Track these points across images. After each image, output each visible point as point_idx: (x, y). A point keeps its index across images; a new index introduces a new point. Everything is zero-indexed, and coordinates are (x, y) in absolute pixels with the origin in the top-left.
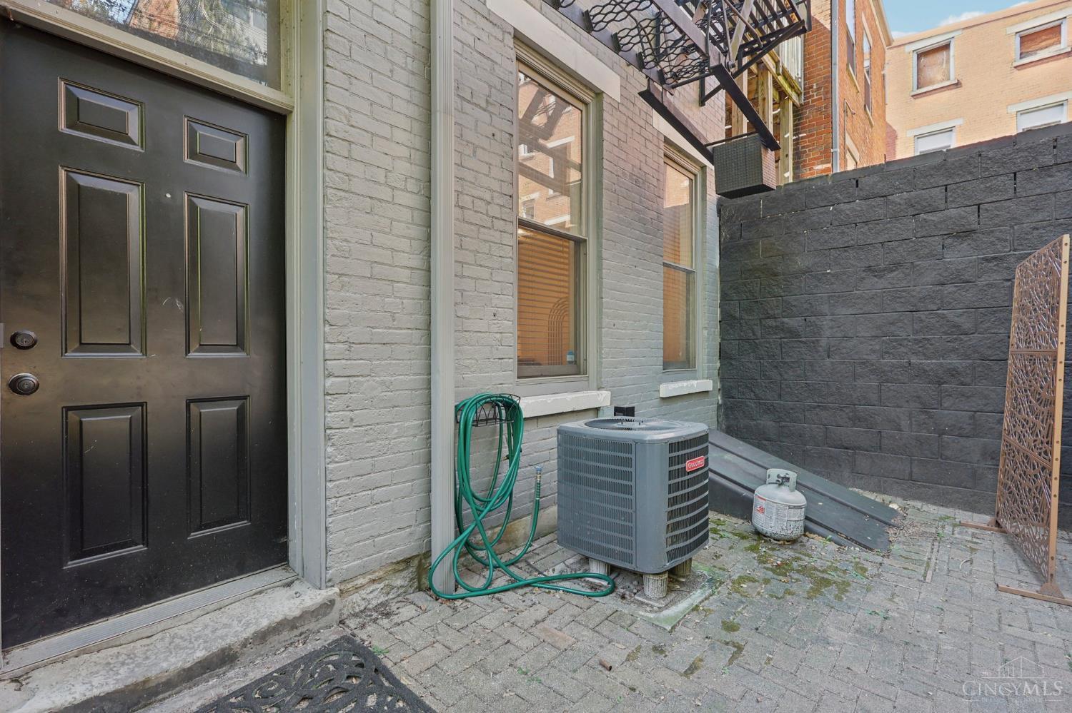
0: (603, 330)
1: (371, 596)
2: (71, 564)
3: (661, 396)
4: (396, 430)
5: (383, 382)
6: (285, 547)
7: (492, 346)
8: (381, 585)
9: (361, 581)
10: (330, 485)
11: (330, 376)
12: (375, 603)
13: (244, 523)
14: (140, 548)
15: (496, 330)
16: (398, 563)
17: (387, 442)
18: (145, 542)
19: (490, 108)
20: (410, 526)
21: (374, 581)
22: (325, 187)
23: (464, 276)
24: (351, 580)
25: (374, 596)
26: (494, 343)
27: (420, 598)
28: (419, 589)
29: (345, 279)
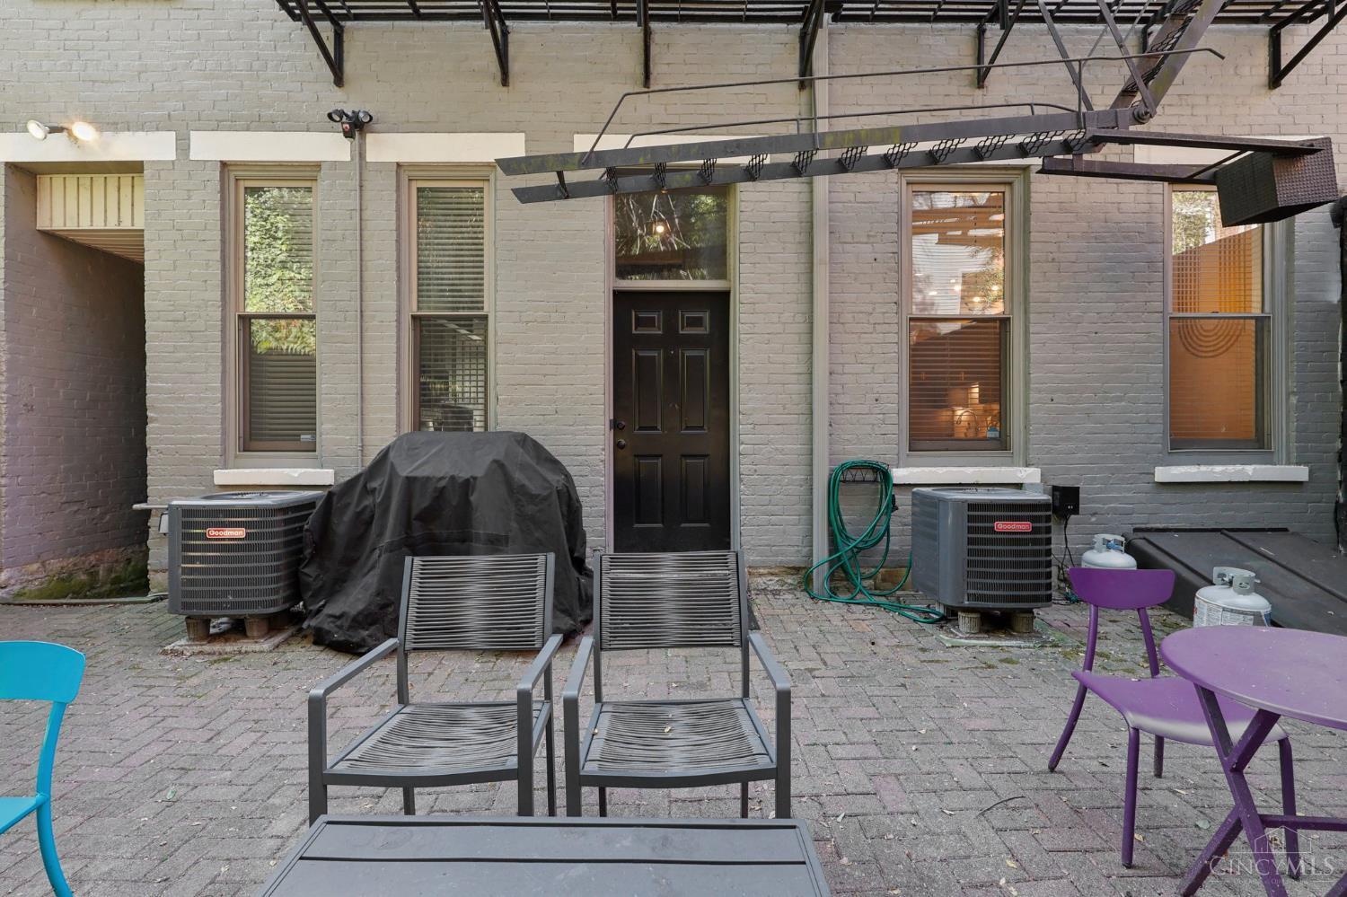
0: (1031, 406)
1: (770, 583)
2: (636, 525)
3: (1156, 480)
4: (786, 480)
5: (777, 449)
6: (729, 543)
7: (873, 425)
8: (777, 579)
9: (762, 571)
10: (742, 507)
11: (742, 443)
12: (772, 588)
13: (706, 525)
14: (660, 525)
15: (879, 412)
16: (789, 568)
17: (780, 487)
18: (663, 523)
19: (872, 240)
20: (798, 546)
21: (772, 574)
22: (740, 334)
23: (845, 373)
24: (756, 568)
25: (772, 583)
26: (876, 422)
27: (804, 596)
28: (805, 590)
29: (751, 386)
